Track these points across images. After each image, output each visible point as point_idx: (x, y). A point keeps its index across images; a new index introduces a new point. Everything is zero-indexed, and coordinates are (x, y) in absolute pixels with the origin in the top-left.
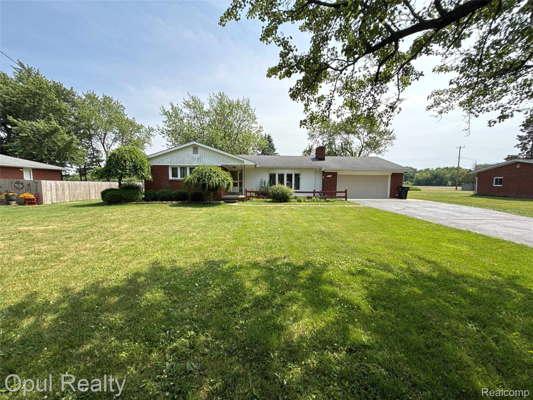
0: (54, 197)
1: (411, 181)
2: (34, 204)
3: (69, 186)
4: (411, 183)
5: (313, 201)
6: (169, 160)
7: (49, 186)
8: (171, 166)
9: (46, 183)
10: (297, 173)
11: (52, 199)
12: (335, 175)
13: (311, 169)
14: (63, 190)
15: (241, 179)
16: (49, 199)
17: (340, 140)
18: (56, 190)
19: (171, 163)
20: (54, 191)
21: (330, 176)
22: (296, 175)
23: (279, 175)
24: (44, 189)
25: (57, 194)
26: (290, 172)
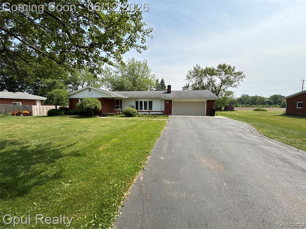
0: (38, 112)
1: (279, 105)
2: (29, 115)
3: (46, 108)
4: (279, 106)
5: (147, 117)
6: (78, 95)
7: (36, 108)
8: (80, 98)
9: (34, 107)
10: (150, 100)
11: (37, 114)
12: (170, 101)
13: (158, 98)
14: (43, 110)
15: (121, 104)
16: (36, 113)
17: (207, 80)
18: (40, 110)
19: (79, 97)
20: (38, 110)
21: (168, 102)
22: (149, 102)
23: (140, 102)
24: (33, 109)
25: (40, 111)
26: (146, 100)
